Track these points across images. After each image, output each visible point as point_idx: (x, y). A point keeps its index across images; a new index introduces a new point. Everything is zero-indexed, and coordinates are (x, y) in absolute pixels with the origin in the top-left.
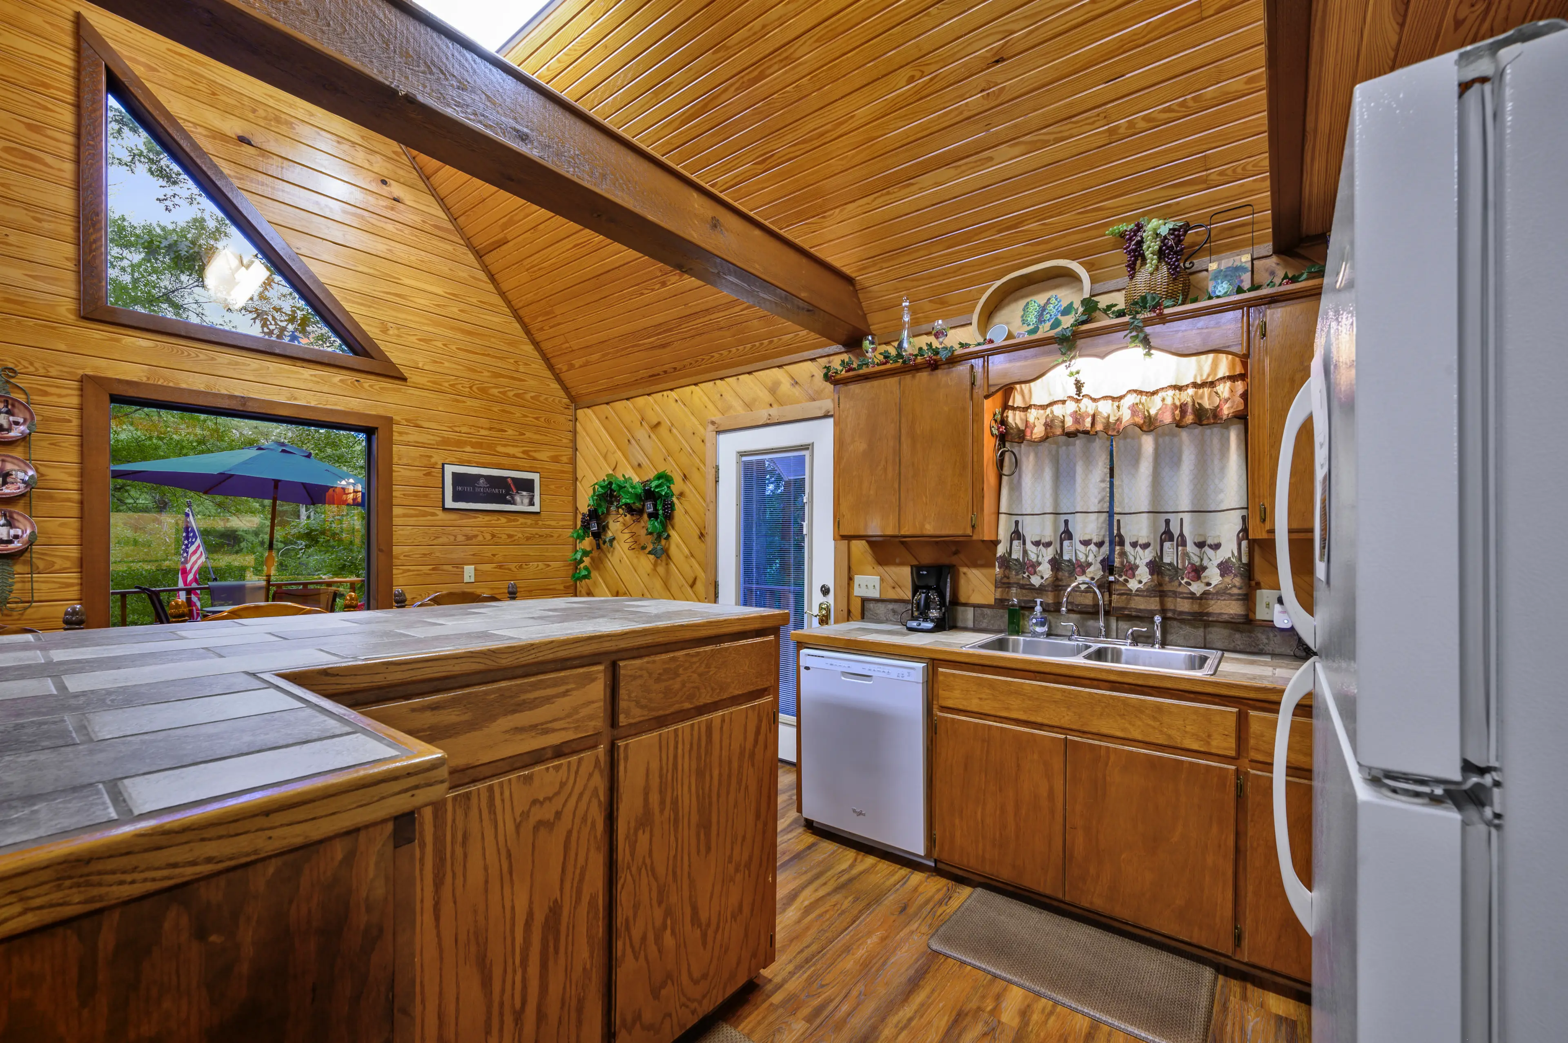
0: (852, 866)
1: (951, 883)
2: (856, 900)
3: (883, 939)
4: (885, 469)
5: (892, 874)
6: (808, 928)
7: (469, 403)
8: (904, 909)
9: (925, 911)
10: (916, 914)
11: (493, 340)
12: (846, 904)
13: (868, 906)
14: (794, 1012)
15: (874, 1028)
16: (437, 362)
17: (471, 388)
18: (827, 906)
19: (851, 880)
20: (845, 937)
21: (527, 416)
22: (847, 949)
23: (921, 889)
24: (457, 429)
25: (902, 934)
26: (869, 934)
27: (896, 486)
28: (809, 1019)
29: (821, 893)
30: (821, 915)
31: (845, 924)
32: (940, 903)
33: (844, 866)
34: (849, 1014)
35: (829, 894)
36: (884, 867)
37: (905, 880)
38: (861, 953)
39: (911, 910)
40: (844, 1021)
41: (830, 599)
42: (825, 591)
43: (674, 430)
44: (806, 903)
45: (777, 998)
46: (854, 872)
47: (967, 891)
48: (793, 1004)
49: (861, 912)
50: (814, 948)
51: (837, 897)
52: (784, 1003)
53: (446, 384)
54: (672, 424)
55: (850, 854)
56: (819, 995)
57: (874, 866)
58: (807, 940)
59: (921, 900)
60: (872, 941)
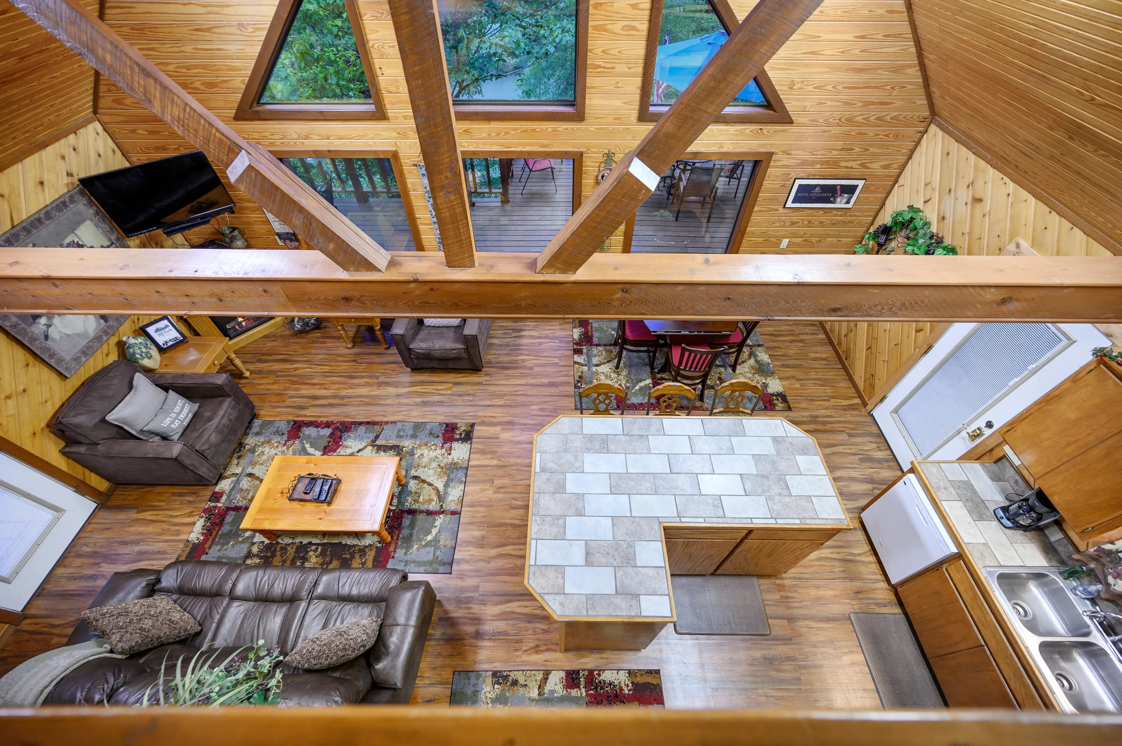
0: (860, 555)
1: (895, 601)
2: (844, 571)
3: (836, 596)
4: (1069, 444)
5: (874, 574)
6: (812, 566)
7: (833, 132)
8: (858, 592)
9: (865, 601)
10: (861, 599)
11: (880, 71)
12: (837, 570)
13: (846, 578)
14: (779, 591)
15: (799, 619)
16: (821, 103)
17: (840, 120)
18: (829, 564)
19: (851, 561)
20: (822, 582)
21: (878, 135)
22: (818, 587)
23: (877, 591)
24: (815, 153)
25: (845, 601)
26: (833, 589)
27: (1065, 460)
28: (782, 597)
29: (833, 556)
30: (822, 565)
31: (827, 577)
32: (877, 604)
33: (856, 552)
34: (796, 608)
35: (835, 559)
36: (875, 567)
37: (877, 581)
38: (821, 593)
39: (860, 596)
40: (792, 608)
41: (988, 432)
42: (989, 425)
43: (987, 217)
44: (822, 555)
45: (779, 582)
46: (858, 558)
47: (898, 610)
48: (781, 588)
49: (839, 578)
50: (807, 576)
51: (837, 564)
52: (779, 585)
53: (821, 120)
54: (989, 212)
55: (867, 548)
56: (792, 593)
57: (870, 563)
58: (806, 571)
59: (871, 596)
60: (831, 593)
